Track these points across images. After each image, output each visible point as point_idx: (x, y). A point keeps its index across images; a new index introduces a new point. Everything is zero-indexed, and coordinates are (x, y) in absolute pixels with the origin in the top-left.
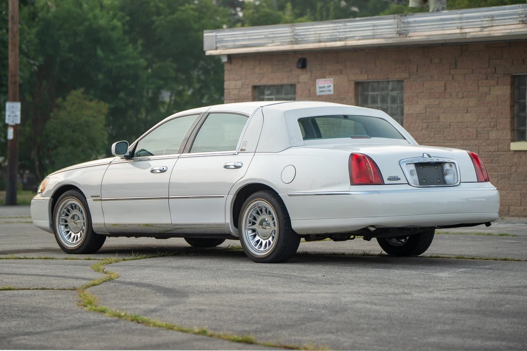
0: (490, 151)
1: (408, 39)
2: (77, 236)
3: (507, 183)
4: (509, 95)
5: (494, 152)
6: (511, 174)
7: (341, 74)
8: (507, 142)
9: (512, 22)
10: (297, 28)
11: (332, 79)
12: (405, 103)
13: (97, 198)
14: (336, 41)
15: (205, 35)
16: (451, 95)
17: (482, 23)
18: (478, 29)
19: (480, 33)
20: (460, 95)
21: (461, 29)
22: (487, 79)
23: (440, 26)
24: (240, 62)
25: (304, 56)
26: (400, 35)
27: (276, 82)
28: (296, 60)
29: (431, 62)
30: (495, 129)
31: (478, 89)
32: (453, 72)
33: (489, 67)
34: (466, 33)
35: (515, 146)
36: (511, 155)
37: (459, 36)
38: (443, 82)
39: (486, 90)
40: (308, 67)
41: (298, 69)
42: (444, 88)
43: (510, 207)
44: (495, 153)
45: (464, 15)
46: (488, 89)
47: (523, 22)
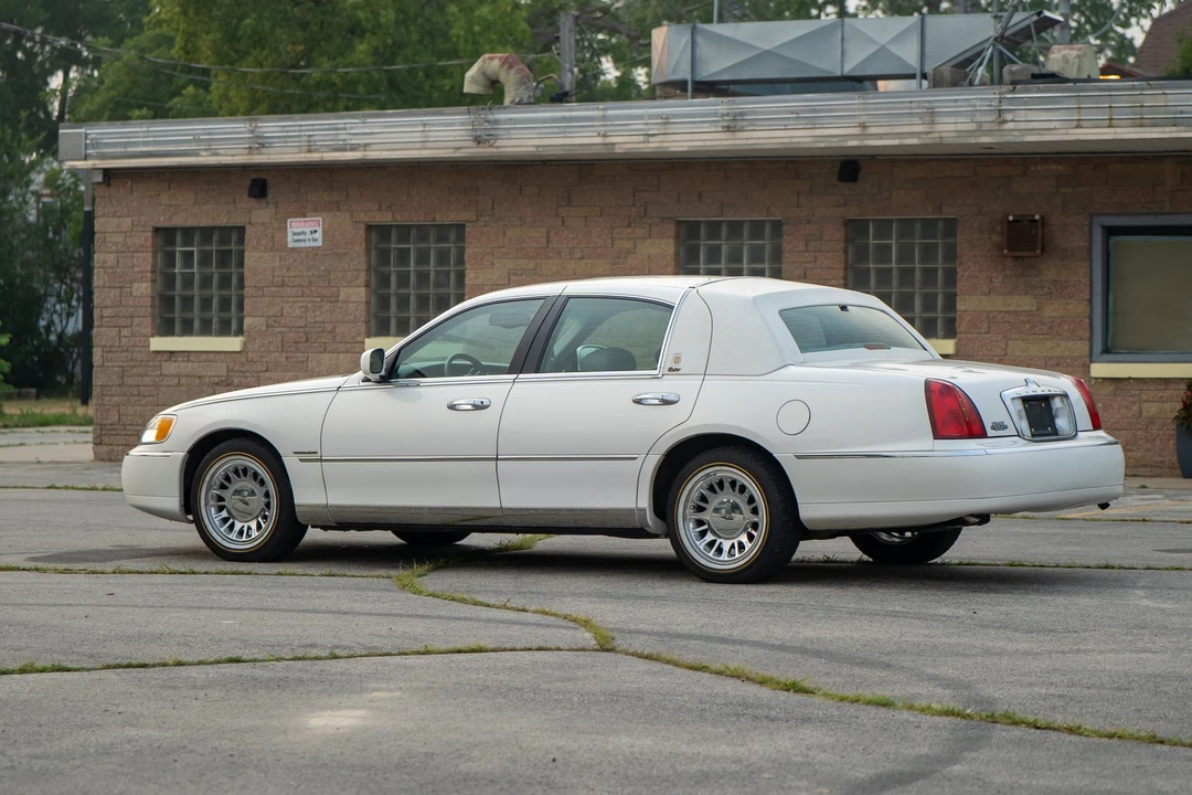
1: (495, 150)
2: (249, 528)
4: (673, 256)
7: (338, 210)
9: (706, 128)
10: (259, 125)
11: (320, 219)
12: (468, 266)
14: (345, 150)
15: (61, 131)
16: (559, 253)
17: (646, 127)
18: (641, 138)
19: (642, 145)
20: (578, 254)
21: (605, 136)
22: (629, 226)
23: (562, 130)
24: (130, 184)
25: (263, 176)
26: (479, 143)
27: (205, 222)
28: (248, 183)
29: (521, 192)
31: (613, 242)
32: (562, 211)
33: (634, 205)
34: (613, 144)
37: (601, 150)
38: (544, 230)
39: (628, 245)
40: (270, 195)
41: (252, 199)
42: (545, 240)
45: (610, 112)
46: (631, 243)
47: (728, 129)
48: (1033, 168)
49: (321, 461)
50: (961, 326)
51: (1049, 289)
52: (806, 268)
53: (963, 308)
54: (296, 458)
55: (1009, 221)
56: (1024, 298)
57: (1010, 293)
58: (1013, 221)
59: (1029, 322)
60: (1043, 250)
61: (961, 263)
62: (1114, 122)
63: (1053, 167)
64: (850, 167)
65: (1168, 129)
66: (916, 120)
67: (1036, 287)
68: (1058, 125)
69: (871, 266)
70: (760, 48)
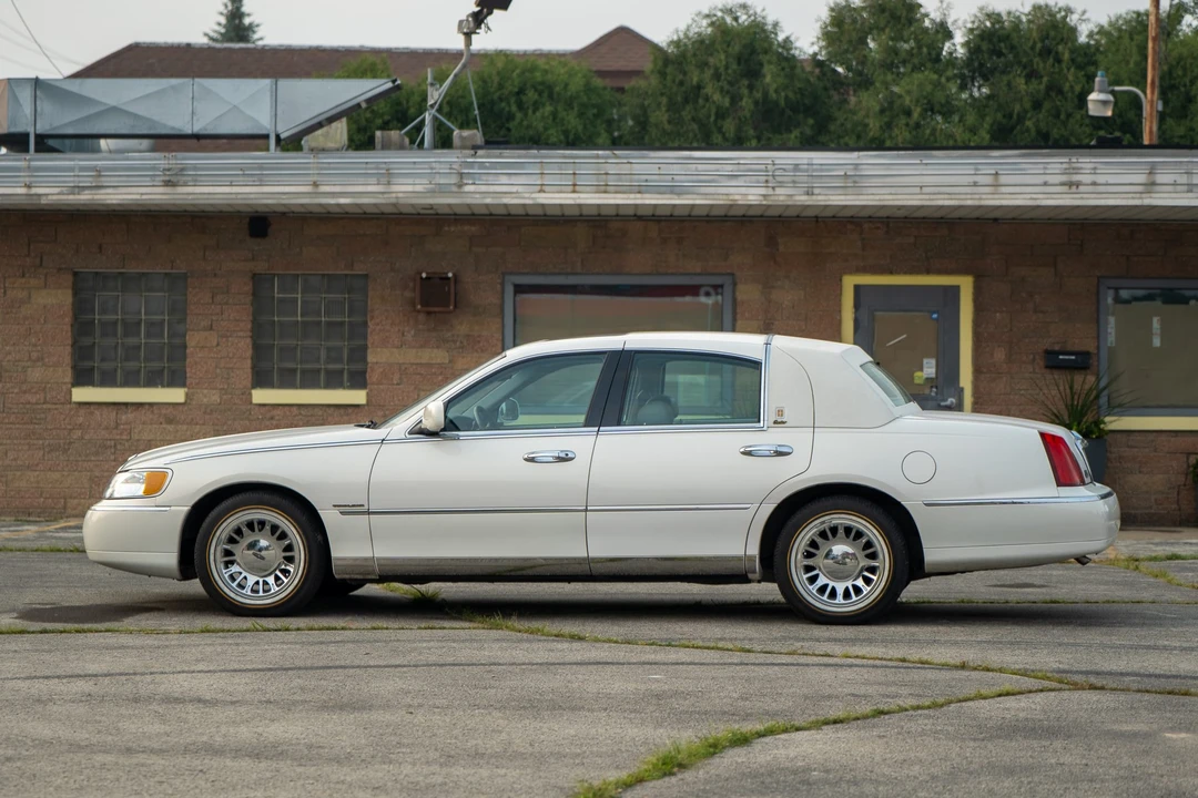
0: (29, 403)
3: (62, 458)
4: (70, 307)
5: (37, 404)
6: (70, 443)
8: (64, 387)
9: (147, 181)
13: (348, 510)
17: (76, 179)
18: (67, 190)
19: (70, 197)
21: (29, 187)
22: (23, 276)
30: (40, 364)
31: (5, 292)
33: (28, 255)
34: (39, 195)
35: (81, 394)
36: (71, 410)
37: (24, 201)
39: (22, 294)
43: (68, 500)
44: (39, 407)
45: (34, 163)
46: (25, 293)
47: (168, 183)
48: (446, 229)
49: (369, 513)
50: (372, 377)
51: (461, 342)
52: (212, 320)
53: (375, 360)
54: (336, 512)
55: (422, 278)
56: (435, 351)
57: (421, 347)
58: (426, 278)
59: (441, 374)
60: (455, 307)
61: (372, 318)
62: (577, 188)
63: (466, 228)
64: (259, 223)
65: (632, 196)
66: (374, 180)
67: (448, 341)
68: (520, 189)
69: (276, 319)
70: (105, 104)
